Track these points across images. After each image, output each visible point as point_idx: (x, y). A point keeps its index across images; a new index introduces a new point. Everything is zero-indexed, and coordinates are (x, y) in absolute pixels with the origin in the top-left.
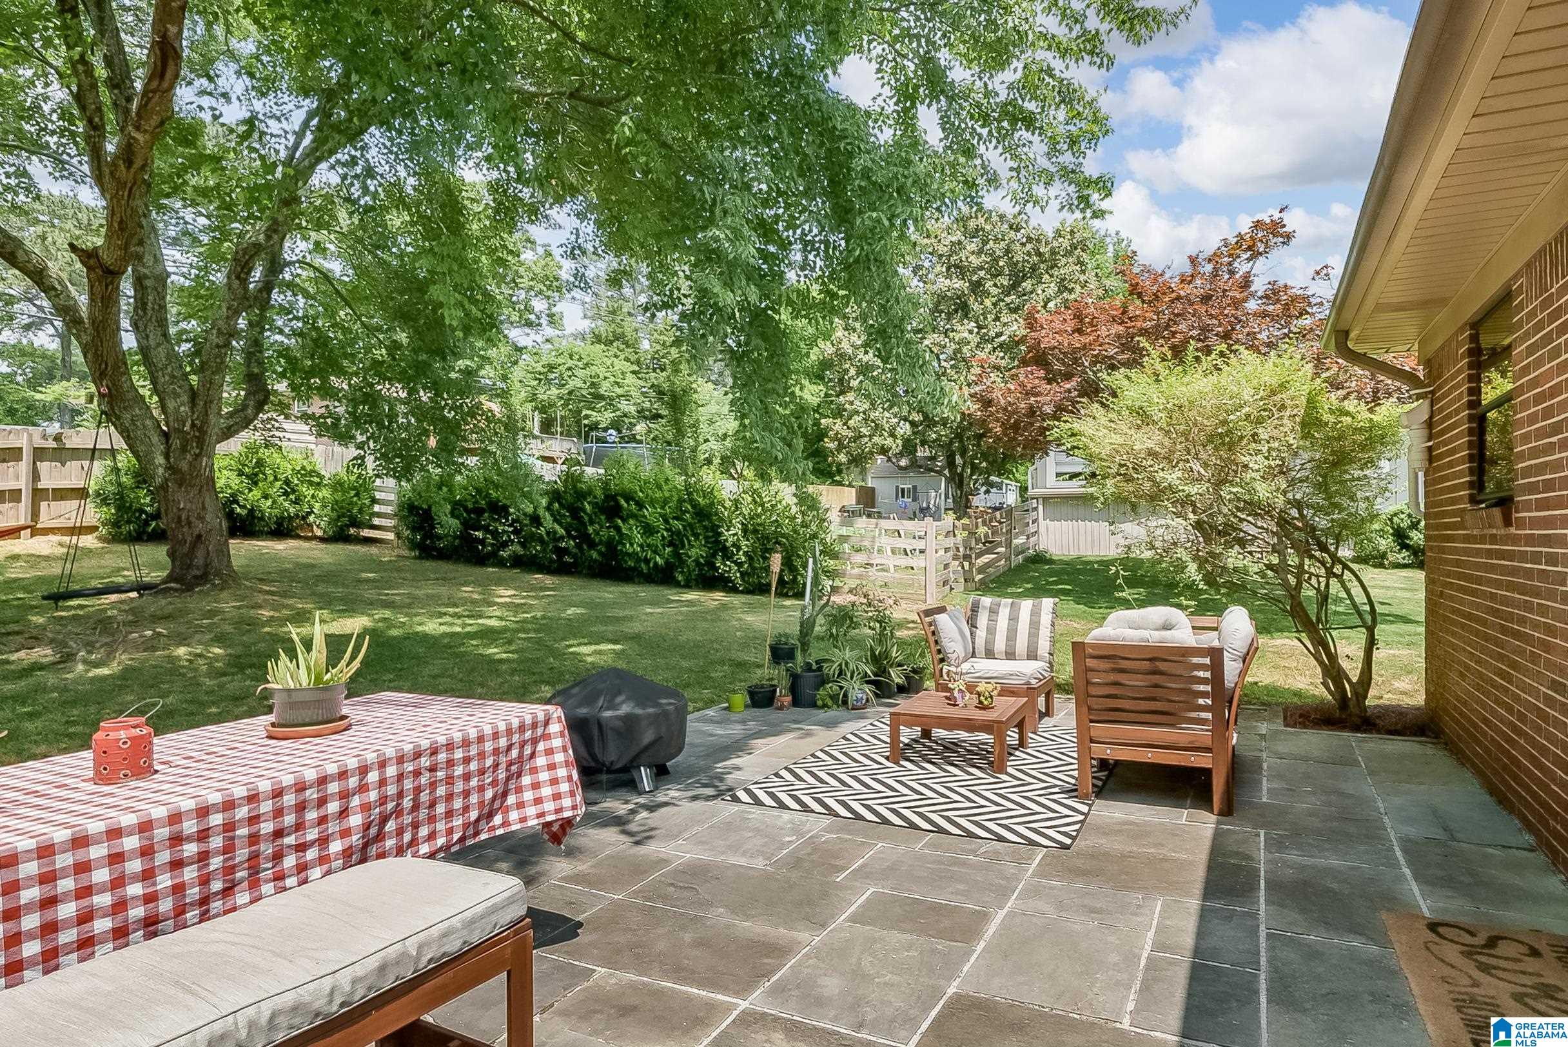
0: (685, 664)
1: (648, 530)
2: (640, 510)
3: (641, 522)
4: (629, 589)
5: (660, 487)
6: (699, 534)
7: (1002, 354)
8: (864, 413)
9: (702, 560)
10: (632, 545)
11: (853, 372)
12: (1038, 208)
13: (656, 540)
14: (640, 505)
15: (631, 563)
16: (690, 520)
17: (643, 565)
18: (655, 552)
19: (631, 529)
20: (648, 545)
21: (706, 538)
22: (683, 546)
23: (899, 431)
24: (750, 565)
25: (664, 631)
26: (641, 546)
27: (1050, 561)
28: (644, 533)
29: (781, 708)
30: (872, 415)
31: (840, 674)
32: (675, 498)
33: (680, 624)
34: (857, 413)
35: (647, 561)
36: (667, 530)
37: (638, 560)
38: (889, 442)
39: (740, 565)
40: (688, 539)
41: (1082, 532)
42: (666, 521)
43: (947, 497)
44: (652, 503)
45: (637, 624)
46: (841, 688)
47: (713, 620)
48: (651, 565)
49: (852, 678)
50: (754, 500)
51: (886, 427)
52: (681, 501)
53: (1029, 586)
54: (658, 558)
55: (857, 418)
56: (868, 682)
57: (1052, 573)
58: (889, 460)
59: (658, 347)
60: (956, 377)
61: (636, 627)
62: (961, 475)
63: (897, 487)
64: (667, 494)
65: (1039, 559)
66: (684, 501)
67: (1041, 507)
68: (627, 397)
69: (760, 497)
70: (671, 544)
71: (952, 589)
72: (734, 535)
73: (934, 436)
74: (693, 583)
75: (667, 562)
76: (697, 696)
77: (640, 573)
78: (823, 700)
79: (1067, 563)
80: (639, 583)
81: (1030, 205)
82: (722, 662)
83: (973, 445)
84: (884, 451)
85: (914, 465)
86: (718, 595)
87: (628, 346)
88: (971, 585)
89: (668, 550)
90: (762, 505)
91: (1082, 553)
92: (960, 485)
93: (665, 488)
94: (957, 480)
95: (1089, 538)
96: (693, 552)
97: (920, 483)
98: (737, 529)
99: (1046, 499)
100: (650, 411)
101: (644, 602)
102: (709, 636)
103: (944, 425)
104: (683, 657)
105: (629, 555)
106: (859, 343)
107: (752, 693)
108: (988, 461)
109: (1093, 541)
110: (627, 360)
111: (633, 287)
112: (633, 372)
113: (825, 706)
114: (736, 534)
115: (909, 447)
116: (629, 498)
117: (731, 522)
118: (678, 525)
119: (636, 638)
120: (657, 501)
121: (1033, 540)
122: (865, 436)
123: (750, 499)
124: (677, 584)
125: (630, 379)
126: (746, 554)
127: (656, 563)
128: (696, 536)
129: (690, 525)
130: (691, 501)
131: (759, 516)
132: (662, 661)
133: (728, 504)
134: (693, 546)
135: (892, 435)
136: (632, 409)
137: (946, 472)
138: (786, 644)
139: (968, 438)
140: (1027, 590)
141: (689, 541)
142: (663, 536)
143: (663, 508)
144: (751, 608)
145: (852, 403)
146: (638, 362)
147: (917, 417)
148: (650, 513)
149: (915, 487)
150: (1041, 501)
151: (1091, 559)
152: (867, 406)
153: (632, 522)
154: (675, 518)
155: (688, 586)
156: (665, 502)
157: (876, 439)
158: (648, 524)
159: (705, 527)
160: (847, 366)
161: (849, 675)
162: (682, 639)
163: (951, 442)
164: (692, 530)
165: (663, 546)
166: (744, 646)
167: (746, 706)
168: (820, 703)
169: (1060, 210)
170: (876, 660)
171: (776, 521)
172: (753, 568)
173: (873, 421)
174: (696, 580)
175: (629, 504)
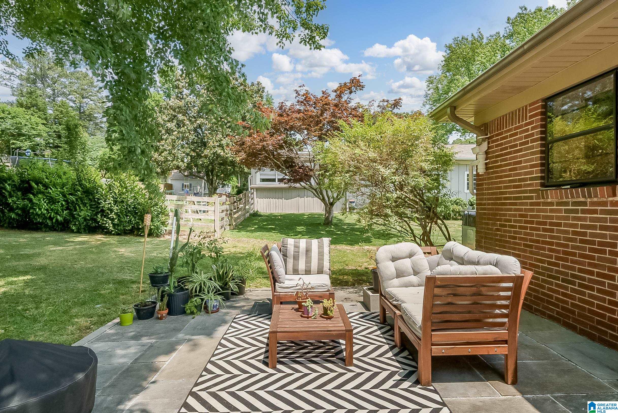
0: (81, 286)
1: (52, 201)
2: (46, 189)
3: (47, 196)
4: (38, 235)
5: (60, 177)
6: (86, 203)
7: (230, 130)
8: (169, 150)
9: (88, 218)
10: (40, 209)
11: (163, 132)
12: (288, 41)
13: (58, 207)
14: (46, 186)
15: (39, 220)
16: (80, 195)
17: (48, 221)
18: (57, 213)
19: (39, 200)
20: (52, 210)
21: (91, 205)
22: (76, 210)
23: (186, 160)
24: (119, 219)
25: (64, 262)
26: (47, 210)
27: (260, 216)
28: (49, 203)
29: (161, 319)
30: (173, 152)
31: (200, 291)
32: (70, 183)
33: (75, 257)
34: (166, 150)
35: (51, 219)
36: (64, 200)
37: (45, 218)
38: (181, 163)
39: (113, 220)
40: (79, 206)
41: (272, 203)
42: (64, 196)
43: (205, 189)
44: (55, 185)
45: (44, 259)
46: (202, 300)
47: (98, 253)
48: (54, 221)
49: (209, 293)
50: (121, 184)
51: (180, 157)
52: (74, 185)
53: (256, 226)
54: (58, 217)
55: (166, 153)
56: (219, 294)
57: (264, 221)
58: (180, 172)
59: (58, 113)
60: (211, 138)
61: (42, 261)
62: (212, 180)
63: (183, 184)
64: (65, 181)
65: (255, 215)
66: (76, 185)
67: (255, 193)
68: (39, 135)
69: (125, 184)
70: (67, 208)
71: (225, 229)
72: (109, 204)
73: (201, 162)
74: (82, 230)
75: (65, 219)
76: (92, 311)
77: (46, 226)
78: (190, 309)
79: (267, 216)
80: (45, 231)
81: (284, 39)
82: (108, 282)
83: (218, 167)
84: (178, 168)
85: (191, 174)
86: (99, 237)
87: (40, 111)
88: (232, 227)
89: (65, 212)
90: (126, 188)
91: (272, 212)
92: (212, 184)
93: (64, 177)
94: (210, 182)
95: (274, 206)
96: (82, 213)
97: (194, 183)
98: (111, 201)
99: (258, 189)
100: (53, 144)
101: (48, 243)
102: (96, 264)
103: (206, 158)
104: (79, 281)
105: (39, 215)
106: (167, 119)
107: (138, 311)
108: (224, 174)
109: (276, 207)
110: (39, 117)
111: (43, 83)
112: (43, 124)
113: (192, 313)
114: (110, 203)
115: (189, 167)
116: (38, 182)
117: (106, 196)
118: (73, 198)
119: (42, 269)
120: (58, 184)
121: (252, 206)
122: (170, 161)
123: (119, 185)
124: (72, 231)
125: (41, 127)
126: (116, 214)
127: (57, 220)
128: (85, 205)
129: (80, 198)
130: (81, 185)
131: (123, 194)
132: (63, 285)
133: (104, 187)
134: (82, 210)
135: (182, 161)
136: (43, 142)
137: (205, 178)
138: (161, 273)
139: (215, 164)
140: (256, 228)
141: (80, 207)
142: (62, 204)
143: (62, 188)
144: (121, 243)
145: (163, 146)
146: (46, 119)
147: (194, 154)
148: (53, 192)
149: (191, 185)
150: (255, 190)
151: (277, 214)
152: (170, 148)
153: (40, 196)
154: (71, 194)
155: (79, 232)
156: (63, 185)
157: (174, 162)
158: (52, 197)
159: (90, 199)
160: (161, 129)
161: (206, 290)
162: (77, 266)
163: (208, 166)
164: (82, 201)
165: (63, 210)
166: (122, 269)
167: (134, 319)
168: (189, 311)
169: (301, 43)
170: (221, 278)
171: (134, 196)
172: (121, 222)
173: (173, 154)
174: (84, 229)
175: (38, 185)
